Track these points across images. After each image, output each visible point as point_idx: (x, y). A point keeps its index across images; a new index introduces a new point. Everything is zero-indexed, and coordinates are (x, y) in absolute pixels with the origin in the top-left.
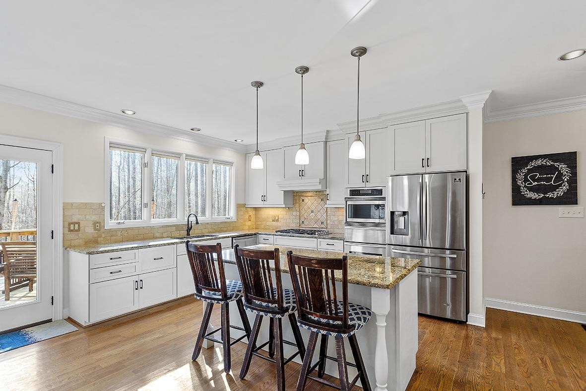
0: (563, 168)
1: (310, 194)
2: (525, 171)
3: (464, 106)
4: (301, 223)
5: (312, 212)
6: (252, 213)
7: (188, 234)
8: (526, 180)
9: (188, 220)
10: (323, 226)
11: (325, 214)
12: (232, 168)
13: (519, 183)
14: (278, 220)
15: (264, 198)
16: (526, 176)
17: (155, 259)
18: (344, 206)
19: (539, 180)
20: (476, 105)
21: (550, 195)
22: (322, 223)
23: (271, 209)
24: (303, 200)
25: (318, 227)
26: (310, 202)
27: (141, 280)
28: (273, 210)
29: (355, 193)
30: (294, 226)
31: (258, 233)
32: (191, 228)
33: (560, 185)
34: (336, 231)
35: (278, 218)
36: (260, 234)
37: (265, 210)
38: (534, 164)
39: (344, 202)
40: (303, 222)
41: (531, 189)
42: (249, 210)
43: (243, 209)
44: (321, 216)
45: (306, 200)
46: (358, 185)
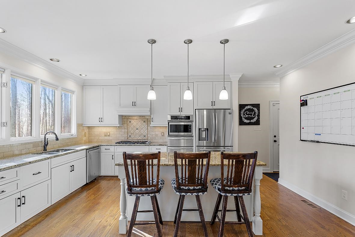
0: (256, 109)
1: (136, 118)
2: (244, 110)
3: (230, 78)
4: (129, 136)
5: (137, 129)
6: (86, 130)
7: (45, 149)
8: (244, 115)
9: (45, 137)
10: (145, 138)
11: (147, 130)
12: (73, 95)
13: (242, 115)
14: (109, 136)
15: (101, 120)
16: (244, 113)
17: (33, 174)
18: (167, 126)
19: (248, 115)
20: (235, 78)
21: (252, 121)
22: (145, 136)
23: (103, 128)
24: (130, 122)
25: (141, 139)
26: (135, 123)
27: (23, 197)
28: (105, 128)
29: (174, 118)
30: (123, 139)
31: (101, 145)
32: (48, 144)
33: (255, 117)
34: (154, 141)
35: (110, 134)
36: (102, 146)
37: (98, 128)
38: (247, 107)
39: (167, 123)
40: (130, 136)
41: (246, 118)
42: (85, 128)
43: (81, 128)
44: (144, 131)
45: (133, 121)
46: (177, 113)
